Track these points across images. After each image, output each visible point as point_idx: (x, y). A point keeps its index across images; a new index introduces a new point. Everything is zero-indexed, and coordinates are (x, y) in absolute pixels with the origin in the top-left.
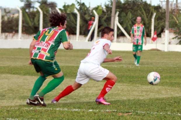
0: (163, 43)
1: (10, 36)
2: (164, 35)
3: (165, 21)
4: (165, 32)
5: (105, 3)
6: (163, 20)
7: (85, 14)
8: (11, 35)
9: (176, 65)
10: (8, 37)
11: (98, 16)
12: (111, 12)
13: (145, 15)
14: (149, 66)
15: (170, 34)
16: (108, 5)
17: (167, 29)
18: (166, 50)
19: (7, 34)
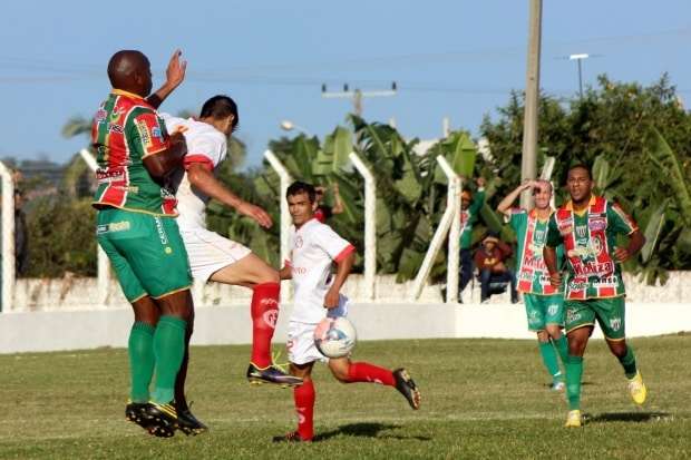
1: (49, 291)
5: (486, 120)
7: (398, 174)
8: (56, 285)
10: (44, 299)
11: (459, 181)
12: (517, 159)
13: (676, 167)
16: (501, 127)
19: (34, 283)
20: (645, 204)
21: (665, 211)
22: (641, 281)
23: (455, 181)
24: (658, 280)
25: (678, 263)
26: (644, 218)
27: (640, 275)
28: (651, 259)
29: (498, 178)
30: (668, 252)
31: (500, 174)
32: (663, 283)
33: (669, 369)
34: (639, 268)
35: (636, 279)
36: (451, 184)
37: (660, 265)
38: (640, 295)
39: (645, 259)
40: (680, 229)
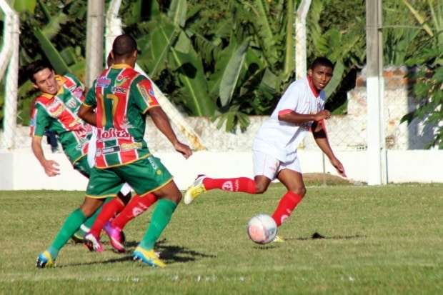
0: (359, 141)
2: (362, 102)
3: (362, 32)
4: (364, 84)
6: (351, 25)
9: (434, 258)
14: (291, 267)
15: (391, 93)
17: (376, 73)
18: (374, 180)
20: (225, 43)
21: (246, 50)
22: (218, 127)
23: (12, 17)
24: (238, 126)
25: (260, 108)
26: (223, 59)
27: (218, 120)
28: (230, 104)
29: (62, 15)
30: (250, 96)
31: (65, 11)
32: (243, 130)
33: (229, 223)
34: (217, 113)
35: (213, 125)
36: (7, 21)
37: (240, 110)
38: (218, 143)
39: (224, 103)
40: (263, 72)
